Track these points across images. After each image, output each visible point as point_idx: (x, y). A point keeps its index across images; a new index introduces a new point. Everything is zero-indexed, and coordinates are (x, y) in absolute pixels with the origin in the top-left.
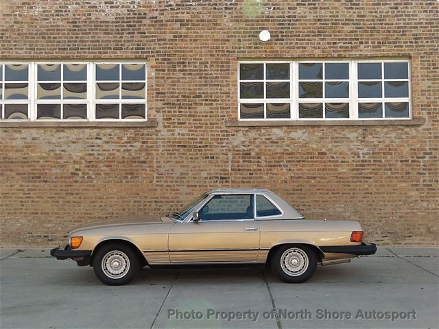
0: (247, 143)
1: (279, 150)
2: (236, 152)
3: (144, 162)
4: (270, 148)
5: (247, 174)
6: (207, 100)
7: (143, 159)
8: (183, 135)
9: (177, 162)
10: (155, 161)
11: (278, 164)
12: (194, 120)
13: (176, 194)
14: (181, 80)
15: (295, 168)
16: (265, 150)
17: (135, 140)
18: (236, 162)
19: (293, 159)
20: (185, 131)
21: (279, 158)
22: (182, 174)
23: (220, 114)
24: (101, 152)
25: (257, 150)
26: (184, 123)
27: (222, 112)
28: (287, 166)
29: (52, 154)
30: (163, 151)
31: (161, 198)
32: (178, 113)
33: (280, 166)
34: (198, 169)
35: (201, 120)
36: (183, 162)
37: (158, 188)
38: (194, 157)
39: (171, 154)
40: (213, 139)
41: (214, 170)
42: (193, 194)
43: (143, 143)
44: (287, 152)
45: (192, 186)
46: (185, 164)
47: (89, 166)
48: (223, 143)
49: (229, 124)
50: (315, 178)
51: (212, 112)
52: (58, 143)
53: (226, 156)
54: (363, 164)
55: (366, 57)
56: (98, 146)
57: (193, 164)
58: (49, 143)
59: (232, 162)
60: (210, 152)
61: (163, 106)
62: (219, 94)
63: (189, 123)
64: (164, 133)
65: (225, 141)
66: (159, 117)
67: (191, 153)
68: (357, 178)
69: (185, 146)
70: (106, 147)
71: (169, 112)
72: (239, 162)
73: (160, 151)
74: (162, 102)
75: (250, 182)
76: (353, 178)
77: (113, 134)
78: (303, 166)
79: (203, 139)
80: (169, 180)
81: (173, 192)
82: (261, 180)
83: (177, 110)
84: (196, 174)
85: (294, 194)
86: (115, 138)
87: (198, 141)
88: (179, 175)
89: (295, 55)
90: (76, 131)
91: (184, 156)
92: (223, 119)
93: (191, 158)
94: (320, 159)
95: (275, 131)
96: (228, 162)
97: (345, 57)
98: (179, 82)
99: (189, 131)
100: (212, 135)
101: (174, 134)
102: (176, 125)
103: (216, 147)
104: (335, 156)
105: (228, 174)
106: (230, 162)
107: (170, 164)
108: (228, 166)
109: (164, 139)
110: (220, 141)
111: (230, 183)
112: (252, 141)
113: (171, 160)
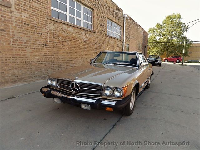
0: (55, 29)
1: (65, 35)
2: (51, 33)
3: (4, 30)
4: (62, 33)
5: (55, 44)
7: (2, 28)
8: (27, 18)
9: (24, 34)
10: (11, 31)
11: (65, 41)
12: (32, 10)
13: (24, 53)
15: (70, 43)
19: (69, 40)
21: (65, 38)
22: (27, 41)
25: (58, 33)
26: (27, 11)
27: (45, 10)
28: (67, 42)
30: (16, 25)
31: (16, 55)
32: (23, 3)
34: (35, 39)
35: (36, 11)
36: (27, 34)
37: (14, 49)
38: (33, 32)
39: (20, 28)
40: (41, 24)
41: (42, 41)
42: (33, 53)
43: (2, 16)
44: (67, 36)
45: (33, 49)
46: (29, 35)
49: (48, 18)
50: (75, 48)
51: (41, 9)
53: (47, 34)
54: (85, 44)
57: (32, 36)
59: (50, 37)
60: (40, 31)
63: (30, 12)
64: (16, 13)
65: (47, 26)
66: (12, 2)
67: (32, 29)
69: (29, 25)
72: (52, 38)
73: (14, 25)
75: (56, 48)
76: (83, 49)
78: (72, 43)
79: (37, 23)
80: (20, 44)
81: (23, 52)
82: (59, 47)
84: (34, 42)
85: (69, 54)
87: (34, 23)
88: (26, 42)
91: (28, 31)
92: (45, 14)
94: (76, 41)
95: (64, 26)
96: (48, 37)
99: (30, 16)
100: (41, 22)
101: (22, 16)
102: (23, 10)
104: (79, 40)
105: (48, 43)
106: (49, 37)
107: (20, 34)
108: (48, 39)
109: (16, 17)
110: (44, 26)
111: (49, 48)
112: (56, 28)
113: (21, 32)
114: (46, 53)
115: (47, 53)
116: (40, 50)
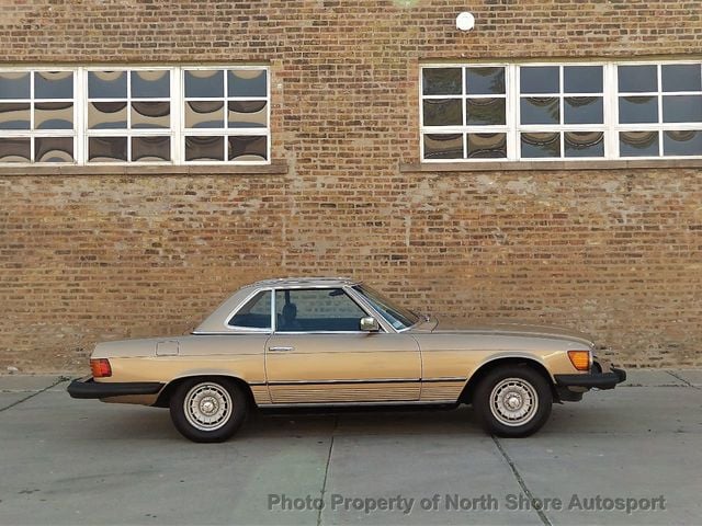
0: (436, 200)
1: (488, 211)
2: (419, 215)
3: (267, 232)
4: (472, 207)
5: (435, 251)
6: (369, 129)
7: (264, 227)
8: (330, 186)
9: (320, 232)
10: (284, 230)
11: (487, 233)
12: (347, 162)
14: (326, 97)
15: (515, 240)
16: (466, 211)
17: (250, 195)
18: (418, 230)
19: (512, 226)
20: (333, 180)
21: (490, 223)
22: (329, 251)
23: (391, 152)
24: (195, 216)
25: (452, 211)
26: (333, 167)
27: (395, 148)
28: (502, 237)
29: (114, 219)
30: (298, 213)
32: (321, 151)
33: (490, 236)
34: (356, 242)
35: (360, 162)
36: (330, 231)
37: (290, 274)
38: (348, 222)
39: (311, 218)
40: (379, 193)
41: (382, 244)
43: (265, 200)
44: (501, 213)
45: (346, 271)
46: (334, 234)
47: (175, 239)
48: (395, 199)
49: (406, 169)
50: (549, 256)
51: (377, 149)
52: (124, 201)
53: (401, 222)
54: (627, 233)
55: (632, 56)
56: (191, 206)
57: (347, 235)
58: (109, 201)
59: (411, 230)
60: (374, 215)
61: (297, 139)
62: (389, 119)
63: (340, 168)
64: (299, 184)
65: (400, 196)
66: (291, 158)
67: (343, 216)
68: (618, 255)
69: (334, 206)
70: (203, 207)
71: (306, 149)
72: (422, 230)
73: (293, 214)
74: (296, 132)
75: (440, 264)
76: (611, 255)
77: (214, 185)
78: (529, 236)
79: (364, 193)
80: (307, 260)
82: (459, 260)
83: (320, 145)
84: (352, 251)
85: (514, 283)
86: (218, 192)
87: (354, 196)
88: (324, 254)
89: (515, 53)
90: (153, 181)
91: (332, 222)
92: (396, 160)
93: (344, 225)
94: (555, 226)
95: (483, 178)
96: (404, 231)
97: (597, 57)
98: (322, 99)
99: (341, 179)
100: (377, 187)
101: (315, 186)
102: (319, 170)
103: (386, 206)
104: (581, 220)
105: (405, 251)
106: (408, 230)
107: (308, 234)
108: (404, 238)
109: (299, 193)
110: (391, 196)
111: (408, 267)
112: (444, 196)
113: (310, 228)
114: (395, 283)
115: (400, 284)
116: (373, 273)
